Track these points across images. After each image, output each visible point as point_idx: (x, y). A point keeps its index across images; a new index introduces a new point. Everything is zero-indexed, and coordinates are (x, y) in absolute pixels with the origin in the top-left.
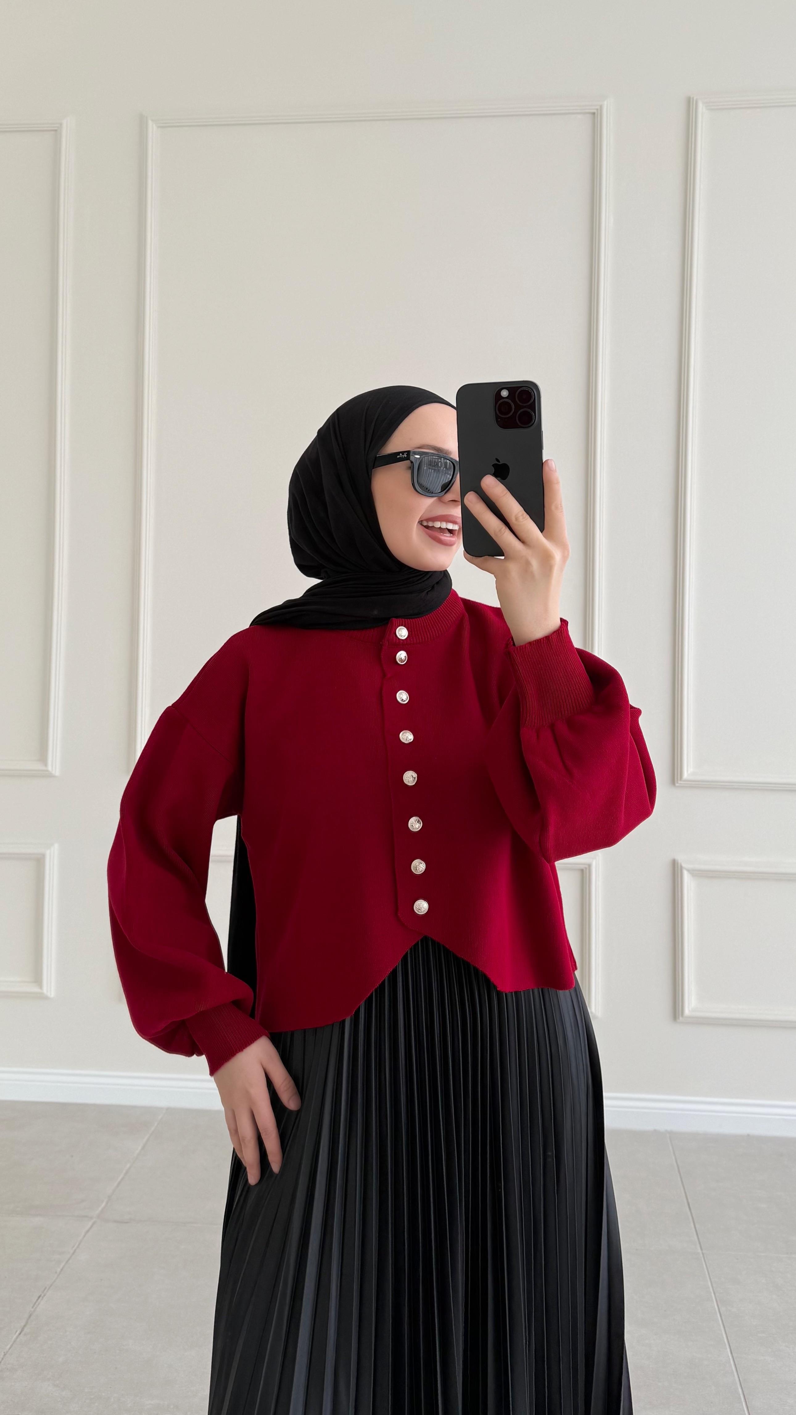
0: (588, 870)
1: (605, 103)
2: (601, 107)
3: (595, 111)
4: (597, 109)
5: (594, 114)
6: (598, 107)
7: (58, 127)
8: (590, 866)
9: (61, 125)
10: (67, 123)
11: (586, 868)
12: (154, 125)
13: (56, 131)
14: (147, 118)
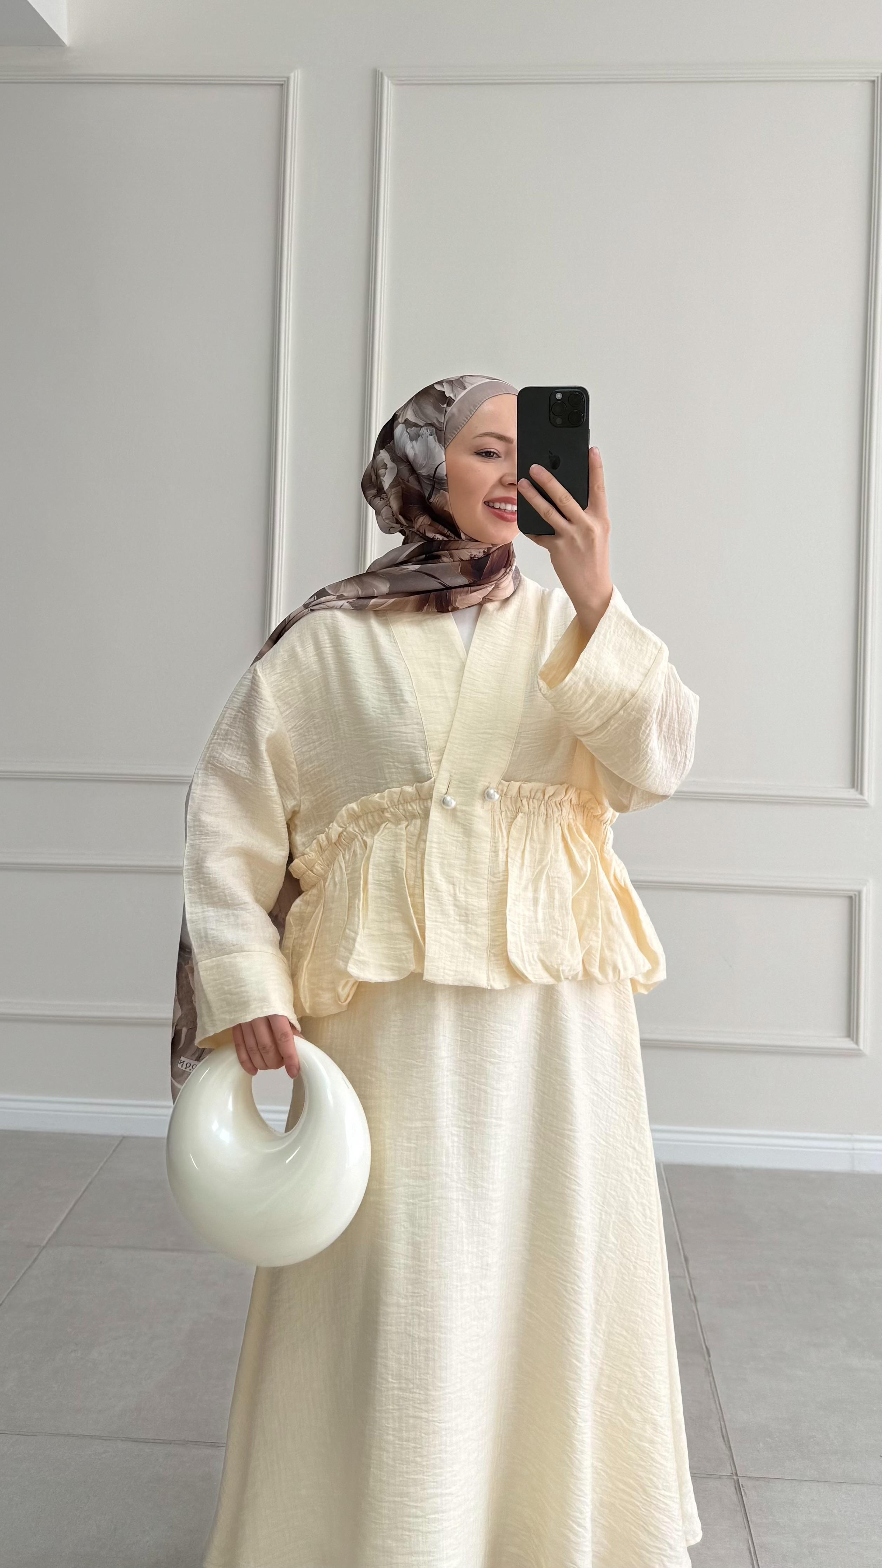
0: (857, 896)
5: (873, 82)
7: (285, 81)
8: (860, 893)
9: (288, 78)
10: (295, 77)
11: (855, 895)
12: (390, 82)
13: (282, 85)
14: (382, 74)
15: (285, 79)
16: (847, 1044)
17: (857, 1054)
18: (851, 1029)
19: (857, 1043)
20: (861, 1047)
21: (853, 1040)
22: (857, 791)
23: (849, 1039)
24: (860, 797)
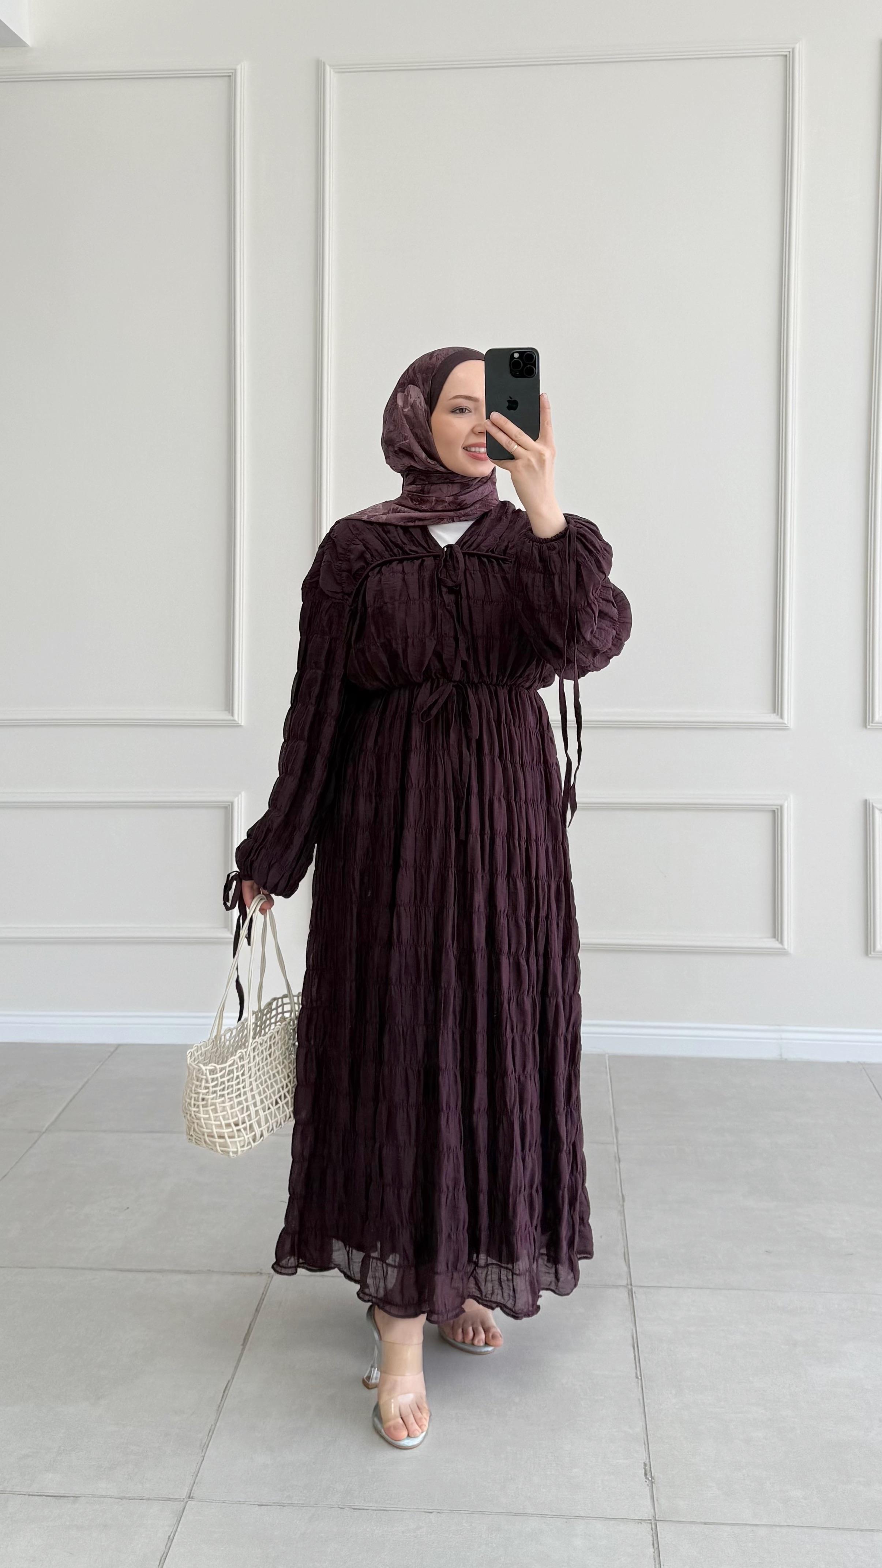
0: (779, 811)
1: (797, 46)
2: (794, 49)
3: (787, 53)
4: (789, 52)
5: (786, 56)
6: (791, 50)
7: (232, 73)
8: (782, 807)
9: (235, 70)
10: (241, 69)
11: (778, 809)
12: (332, 70)
13: (230, 76)
14: (324, 63)
15: (233, 71)
16: (774, 944)
17: (783, 953)
18: (776, 931)
19: (782, 942)
20: (786, 947)
21: (778, 940)
22: (778, 714)
23: (774, 939)
24: (780, 721)
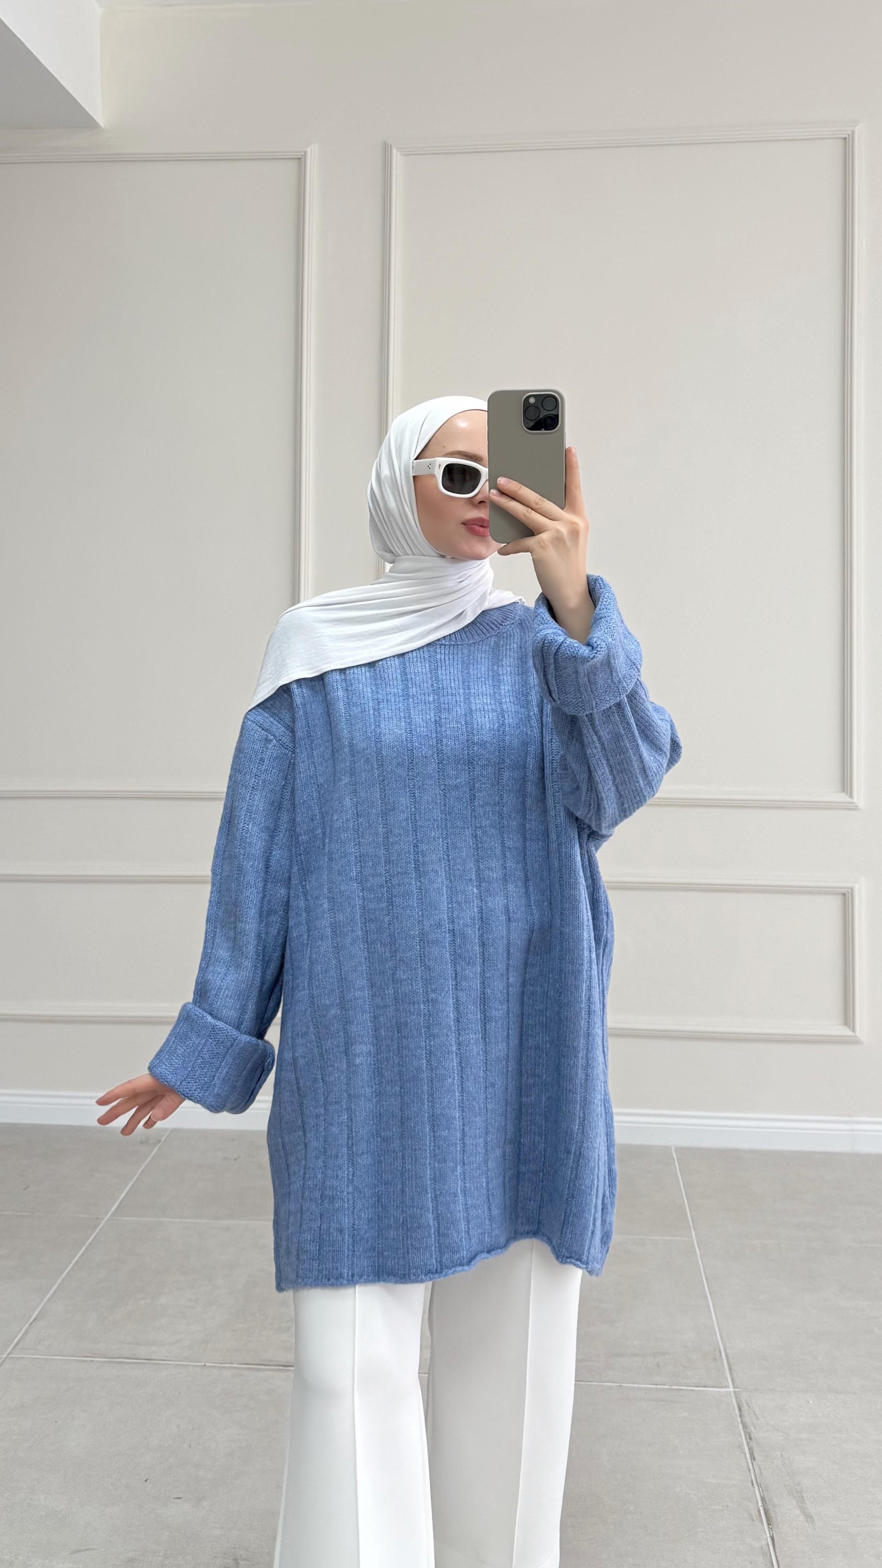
0: (850, 894)
1: (857, 128)
2: (853, 132)
3: (847, 136)
4: (849, 135)
5: (845, 139)
6: (850, 132)
7: (302, 155)
8: (852, 889)
9: (305, 152)
10: (311, 151)
11: (848, 892)
12: (398, 153)
13: (299, 159)
14: (391, 146)
15: (303, 154)
16: (846, 1032)
17: (854, 1041)
18: (848, 1018)
19: (853, 1030)
20: (858, 1034)
21: (849, 1027)
22: (847, 794)
23: (845, 1028)
24: (849, 800)
